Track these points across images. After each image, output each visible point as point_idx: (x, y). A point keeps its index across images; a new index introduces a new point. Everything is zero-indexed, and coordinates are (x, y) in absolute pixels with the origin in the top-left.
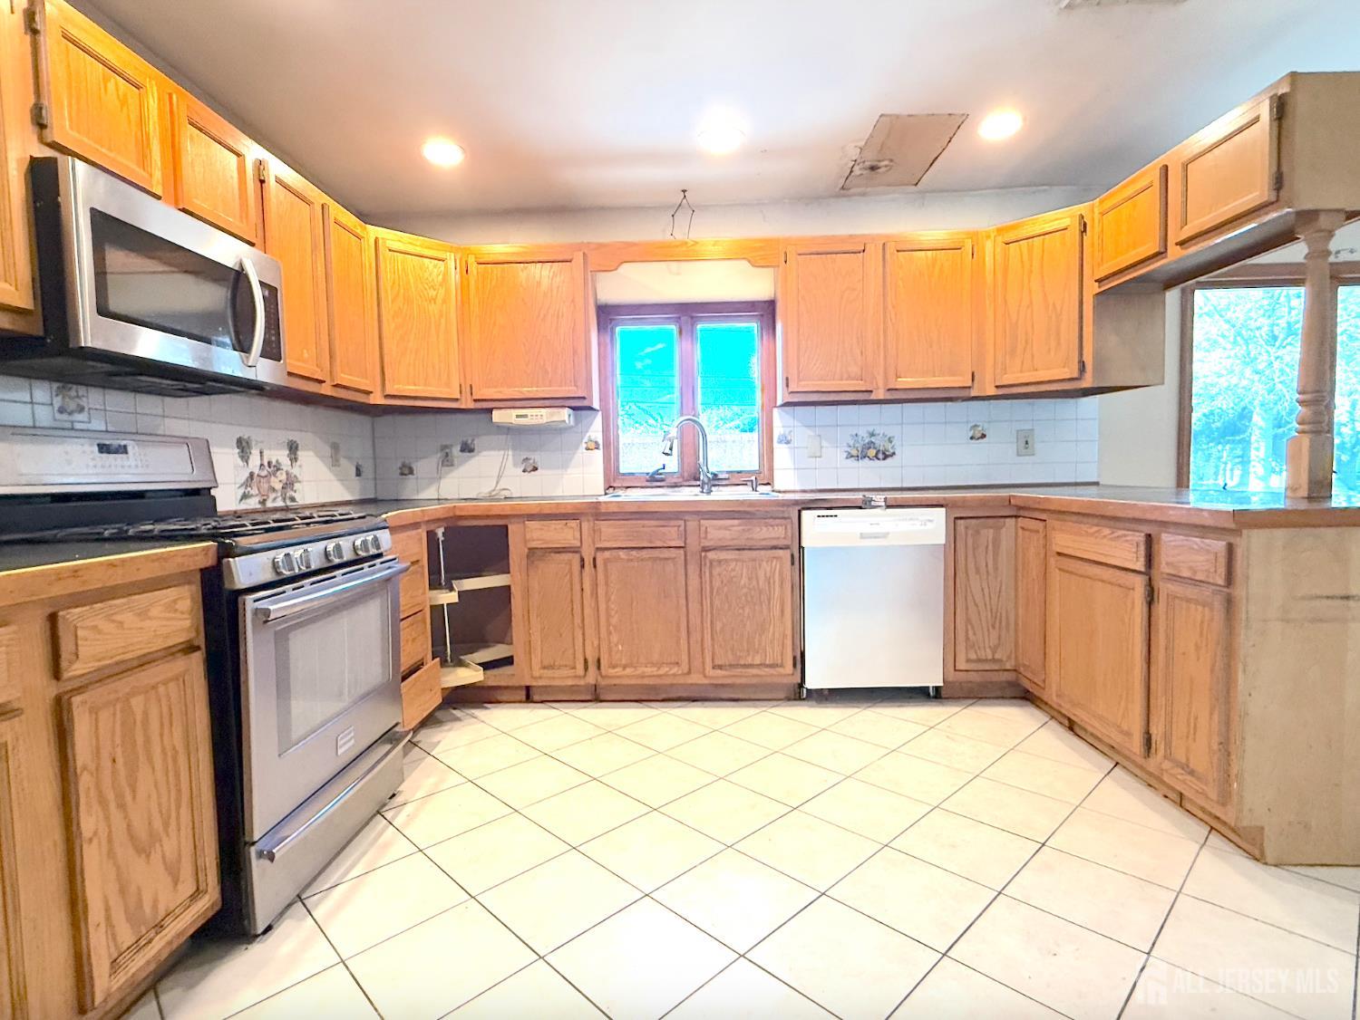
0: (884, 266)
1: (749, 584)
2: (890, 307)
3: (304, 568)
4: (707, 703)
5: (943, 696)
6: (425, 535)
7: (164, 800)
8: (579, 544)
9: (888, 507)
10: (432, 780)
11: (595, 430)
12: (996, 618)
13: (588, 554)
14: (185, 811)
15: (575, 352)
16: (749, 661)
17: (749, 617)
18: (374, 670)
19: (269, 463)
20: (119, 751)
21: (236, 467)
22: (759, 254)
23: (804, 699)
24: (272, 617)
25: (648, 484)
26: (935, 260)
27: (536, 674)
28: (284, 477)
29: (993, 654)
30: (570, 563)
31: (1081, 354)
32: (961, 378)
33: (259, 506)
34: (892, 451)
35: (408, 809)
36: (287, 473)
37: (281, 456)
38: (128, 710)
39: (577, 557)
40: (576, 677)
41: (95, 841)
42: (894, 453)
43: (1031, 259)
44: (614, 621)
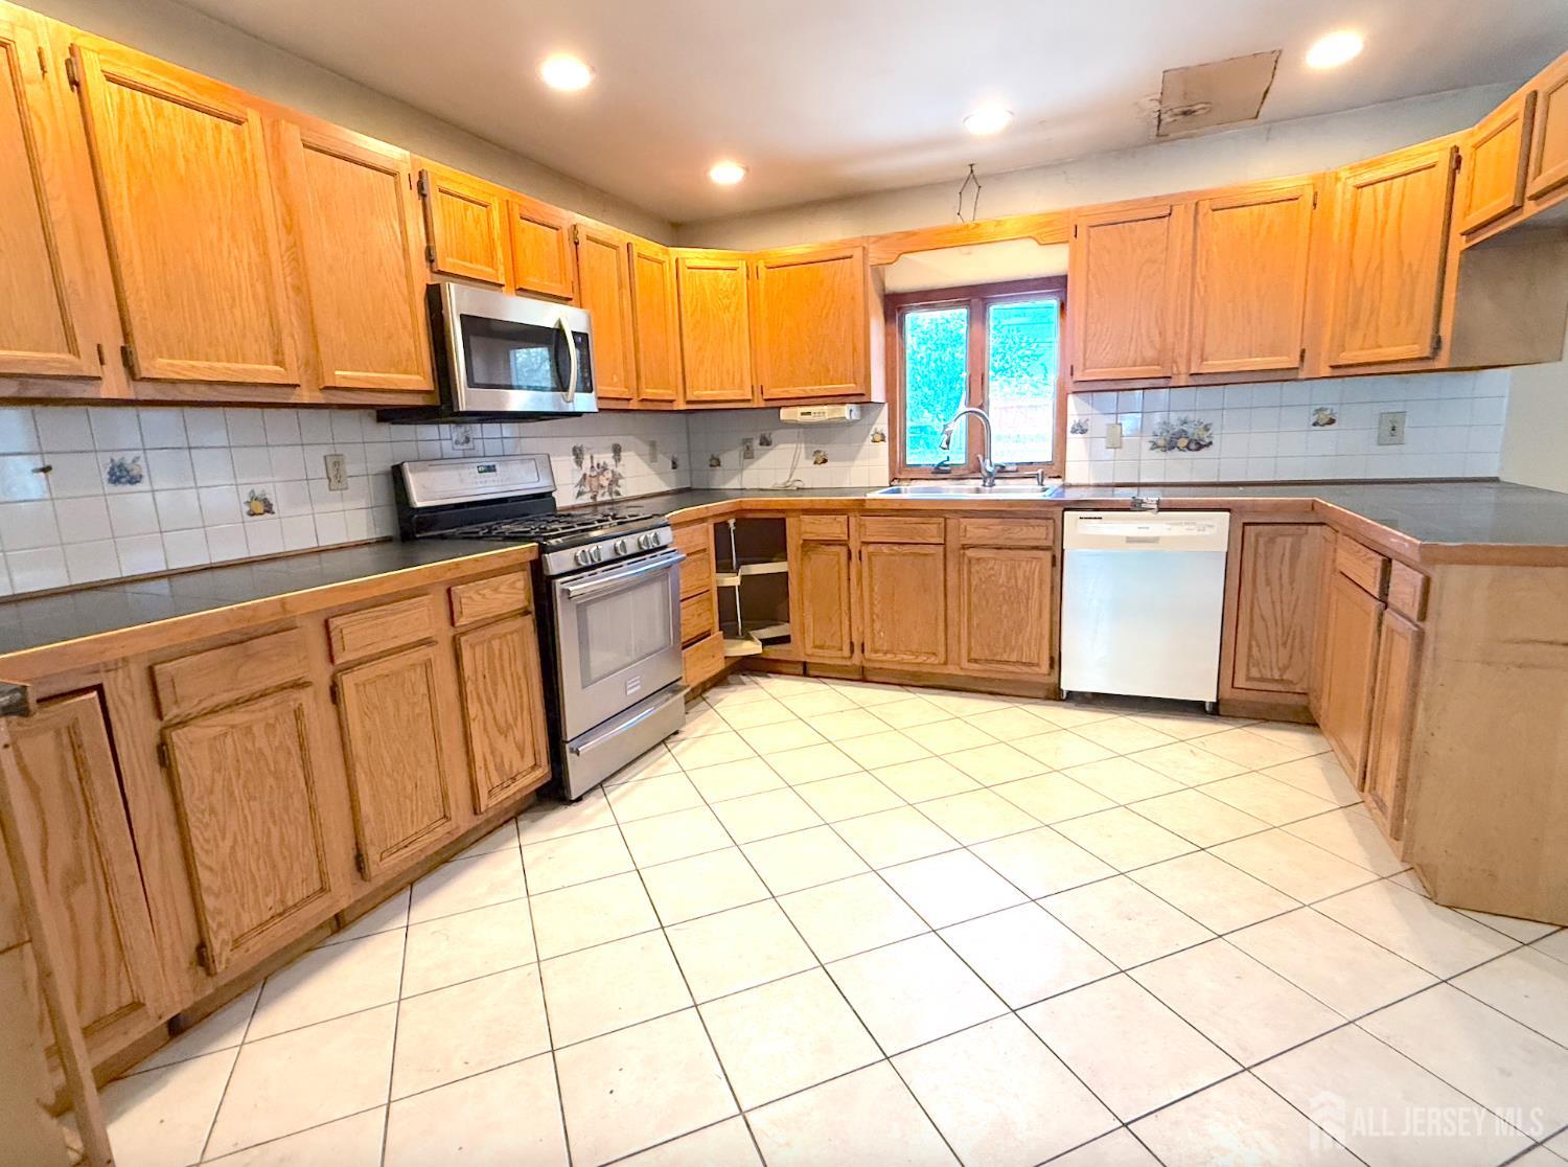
0: (1195, 231)
1: (1008, 582)
2: (1199, 279)
3: (596, 560)
4: (964, 694)
5: (1221, 713)
6: (711, 527)
7: (513, 705)
8: (846, 538)
9: (1161, 510)
10: (708, 726)
11: (882, 424)
12: (1288, 634)
13: (854, 545)
14: (525, 713)
15: (854, 349)
16: (1005, 657)
17: (1006, 616)
18: (658, 636)
19: (598, 465)
20: (487, 671)
21: (573, 470)
22: (1046, 231)
23: (1064, 700)
24: (572, 595)
25: (932, 476)
26: (1261, 217)
27: (809, 652)
28: (610, 475)
29: (1281, 675)
30: (838, 554)
31: (1437, 328)
32: (1285, 358)
33: (591, 501)
34: (1207, 441)
35: (684, 744)
36: (613, 471)
37: (607, 458)
38: (490, 648)
39: (844, 549)
40: (843, 658)
41: (476, 722)
42: (1211, 443)
43: (1387, 205)
44: (877, 610)
